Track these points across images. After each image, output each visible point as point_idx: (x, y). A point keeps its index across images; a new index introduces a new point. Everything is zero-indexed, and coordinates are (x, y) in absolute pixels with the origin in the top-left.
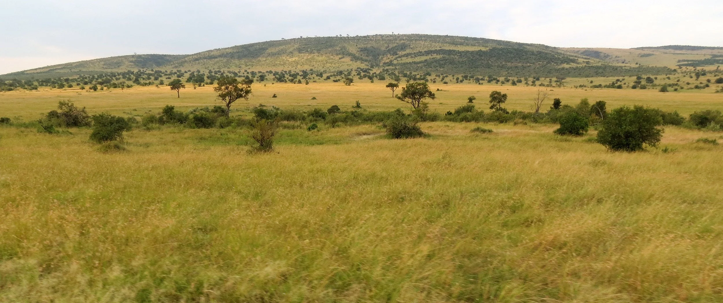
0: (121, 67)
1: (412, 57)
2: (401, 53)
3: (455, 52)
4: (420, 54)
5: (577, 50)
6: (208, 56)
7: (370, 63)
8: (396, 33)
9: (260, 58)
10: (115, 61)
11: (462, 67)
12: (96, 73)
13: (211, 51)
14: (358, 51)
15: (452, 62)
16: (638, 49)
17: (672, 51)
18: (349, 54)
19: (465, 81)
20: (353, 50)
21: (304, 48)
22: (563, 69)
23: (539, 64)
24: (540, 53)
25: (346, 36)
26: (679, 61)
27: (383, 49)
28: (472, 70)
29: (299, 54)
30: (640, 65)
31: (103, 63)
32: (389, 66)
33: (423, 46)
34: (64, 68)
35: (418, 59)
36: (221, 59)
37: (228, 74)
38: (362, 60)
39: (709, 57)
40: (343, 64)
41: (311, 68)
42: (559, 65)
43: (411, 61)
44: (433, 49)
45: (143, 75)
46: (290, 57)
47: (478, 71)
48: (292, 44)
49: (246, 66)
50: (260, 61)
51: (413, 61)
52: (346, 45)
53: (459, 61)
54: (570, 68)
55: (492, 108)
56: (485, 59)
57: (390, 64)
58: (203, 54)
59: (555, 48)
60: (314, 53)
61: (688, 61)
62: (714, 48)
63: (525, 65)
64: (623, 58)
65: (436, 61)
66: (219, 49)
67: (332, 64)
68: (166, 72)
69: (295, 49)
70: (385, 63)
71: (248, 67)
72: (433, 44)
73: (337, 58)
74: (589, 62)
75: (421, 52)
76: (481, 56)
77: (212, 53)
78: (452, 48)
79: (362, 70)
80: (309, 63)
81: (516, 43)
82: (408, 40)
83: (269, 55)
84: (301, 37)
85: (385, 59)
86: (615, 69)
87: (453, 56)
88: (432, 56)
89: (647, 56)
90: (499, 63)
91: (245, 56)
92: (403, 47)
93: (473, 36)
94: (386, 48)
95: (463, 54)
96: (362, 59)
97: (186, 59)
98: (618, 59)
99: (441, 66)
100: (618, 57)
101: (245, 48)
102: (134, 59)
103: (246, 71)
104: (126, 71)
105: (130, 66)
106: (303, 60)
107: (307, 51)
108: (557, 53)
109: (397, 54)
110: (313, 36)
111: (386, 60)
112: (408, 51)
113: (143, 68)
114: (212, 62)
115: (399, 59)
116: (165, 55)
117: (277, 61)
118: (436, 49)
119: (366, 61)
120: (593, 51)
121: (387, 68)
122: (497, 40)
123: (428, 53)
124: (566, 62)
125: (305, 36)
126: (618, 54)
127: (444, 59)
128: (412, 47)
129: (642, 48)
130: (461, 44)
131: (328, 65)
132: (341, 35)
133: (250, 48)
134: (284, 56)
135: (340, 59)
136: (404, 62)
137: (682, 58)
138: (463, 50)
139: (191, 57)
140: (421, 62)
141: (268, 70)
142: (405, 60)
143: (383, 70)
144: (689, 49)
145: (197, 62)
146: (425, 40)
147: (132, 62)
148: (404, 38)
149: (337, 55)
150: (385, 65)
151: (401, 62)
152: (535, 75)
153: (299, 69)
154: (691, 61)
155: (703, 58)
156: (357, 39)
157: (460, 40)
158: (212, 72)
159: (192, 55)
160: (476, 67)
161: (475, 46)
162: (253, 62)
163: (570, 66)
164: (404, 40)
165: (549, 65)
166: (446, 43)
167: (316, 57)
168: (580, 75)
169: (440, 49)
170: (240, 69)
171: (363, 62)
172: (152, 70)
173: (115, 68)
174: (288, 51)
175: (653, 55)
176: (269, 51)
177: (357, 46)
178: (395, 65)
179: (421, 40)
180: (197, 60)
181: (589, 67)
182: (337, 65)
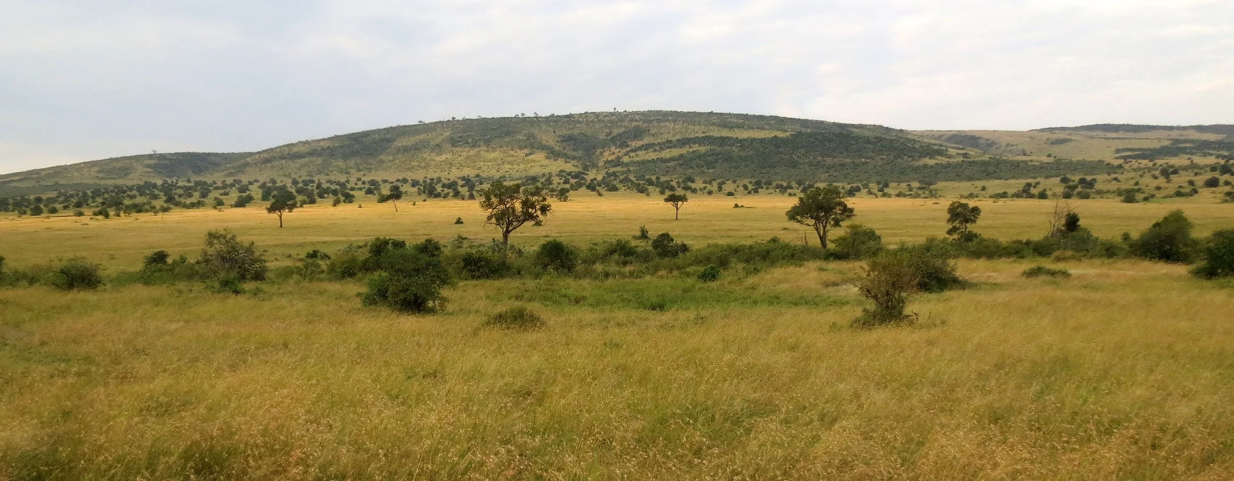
0: (130, 177)
1: (655, 151)
2: (634, 144)
3: (732, 140)
4: (669, 144)
5: (937, 134)
6: (289, 154)
7: (581, 162)
8: (621, 110)
9: (383, 157)
10: (119, 165)
11: (746, 166)
12: (88, 186)
13: (292, 145)
14: (558, 142)
15: (728, 158)
16: (1042, 130)
17: (1101, 134)
18: (543, 147)
19: (760, 190)
20: (549, 139)
21: (460, 137)
22: (925, 166)
23: (882, 159)
24: (880, 139)
25: (532, 115)
26: (1118, 151)
27: (602, 136)
28: (765, 171)
29: (453, 149)
30: (1055, 157)
31: (96, 169)
32: (616, 166)
33: (672, 131)
34: (25, 179)
35: (666, 154)
36: (311, 159)
37: (328, 185)
38: (567, 158)
39: (1167, 143)
40: (533, 164)
41: (477, 172)
42: (917, 161)
43: (655, 158)
44: (692, 136)
45: (175, 190)
46: (438, 154)
47: (775, 174)
48: (439, 131)
49: (359, 170)
50: (382, 161)
51: (659, 157)
52: (536, 132)
53: (740, 156)
54: (937, 164)
55: (950, 232)
56: (787, 152)
57: (617, 162)
58: (278, 150)
59: (901, 131)
60: (479, 146)
61: (1133, 150)
62: (1171, 128)
63: (857, 161)
64: (1020, 147)
65: (699, 157)
66: (306, 142)
67: (512, 164)
68: (215, 183)
69: (444, 140)
70: (607, 162)
71: (361, 173)
72: (690, 127)
73: (521, 154)
74: (966, 154)
75: (671, 142)
76: (777, 146)
77: (295, 149)
78: (725, 133)
79: (569, 174)
80: (472, 164)
81: (834, 124)
82: (644, 122)
83: (399, 150)
84: (453, 118)
85: (606, 154)
86: (1016, 165)
87: (728, 148)
88: (690, 147)
89: (1062, 143)
90: (811, 158)
91: (354, 154)
92: (638, 133)
93: (757, 113)
94: (608, 136)
95: (746, 144)
96: (566, 154)
97: (249, 160)
98: (1010, 148)
99: (710, 165)
100: (1012, 145)
101: (354, 139)
102: (152, 162)
103: (359, 179)
104: (142, 183)
105: (147, 174)
106: (460, 158)
107: (467, 143)
108: (909, 139)
109: (628, 146)
110: (474, 116)
111: (608, 156)
112: (646, 140)
113: (170, 177)
114: (294, 165)
115: (632, 154)
116: (209, 154)
117: (413, 160)
118: (696, 135)
119: (574, 158)
120: (966, 136)
121: (612, 170)
122: (799, 120)
123: (683, 142)
124: (928, 154)
125: (459, 117)
126: (1010, 140)
127: (713, 153)
128: (653, 132)
129: (1051, 130)
130: (740, 127)
131: (507, 167)
132: (523, 114)
133: (364, 139)
134: (425, 153)
135: (527, 155)
136: (643, 158)
137: (1121, 145)
138: (746, 137)
139: (257, 156)
140: (673, 159)
141: (401, 178)
142: (642, 156)
143: (607, 173)
144: (1128, 131)
145: (269, 164)
146: (675, 121)
147: (149, 166)
148: (637, 117)
149: (521, 148)
150: (607, 165)
151: (636, 159)
152: (879, 178)
153: (455, 174)
154: (1138, 150)
155: (1157, 145)
156: (554, 121)
157: (736, 120)
158: (298, 183)
159: (259, 153)
160: (772, 166)
161: (764, 129)
162: (371, 164)
163: (937, 162)
164: (636, 121)
165: (899, 160)
166: (713, 124)
167: (482, 152)
168: (959, 177)
169: (704, 135)
170: (348, 176)
171: (568, 160)
172: (189, 181)
173: (120, 177)
174: (432, 143)
175: (1071, 140)
176: (400, 143)
177: (554, 132)
178: (627, 165)
179: (668, 120)
180: (267, 161)
181: (969, 162)
182: (522, 166)
